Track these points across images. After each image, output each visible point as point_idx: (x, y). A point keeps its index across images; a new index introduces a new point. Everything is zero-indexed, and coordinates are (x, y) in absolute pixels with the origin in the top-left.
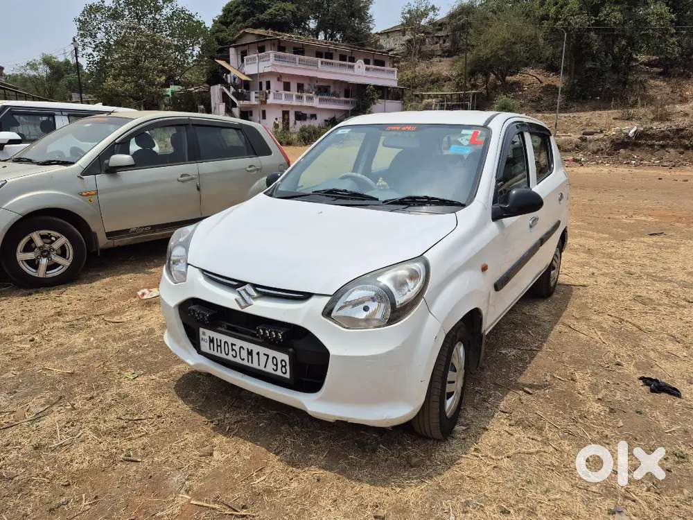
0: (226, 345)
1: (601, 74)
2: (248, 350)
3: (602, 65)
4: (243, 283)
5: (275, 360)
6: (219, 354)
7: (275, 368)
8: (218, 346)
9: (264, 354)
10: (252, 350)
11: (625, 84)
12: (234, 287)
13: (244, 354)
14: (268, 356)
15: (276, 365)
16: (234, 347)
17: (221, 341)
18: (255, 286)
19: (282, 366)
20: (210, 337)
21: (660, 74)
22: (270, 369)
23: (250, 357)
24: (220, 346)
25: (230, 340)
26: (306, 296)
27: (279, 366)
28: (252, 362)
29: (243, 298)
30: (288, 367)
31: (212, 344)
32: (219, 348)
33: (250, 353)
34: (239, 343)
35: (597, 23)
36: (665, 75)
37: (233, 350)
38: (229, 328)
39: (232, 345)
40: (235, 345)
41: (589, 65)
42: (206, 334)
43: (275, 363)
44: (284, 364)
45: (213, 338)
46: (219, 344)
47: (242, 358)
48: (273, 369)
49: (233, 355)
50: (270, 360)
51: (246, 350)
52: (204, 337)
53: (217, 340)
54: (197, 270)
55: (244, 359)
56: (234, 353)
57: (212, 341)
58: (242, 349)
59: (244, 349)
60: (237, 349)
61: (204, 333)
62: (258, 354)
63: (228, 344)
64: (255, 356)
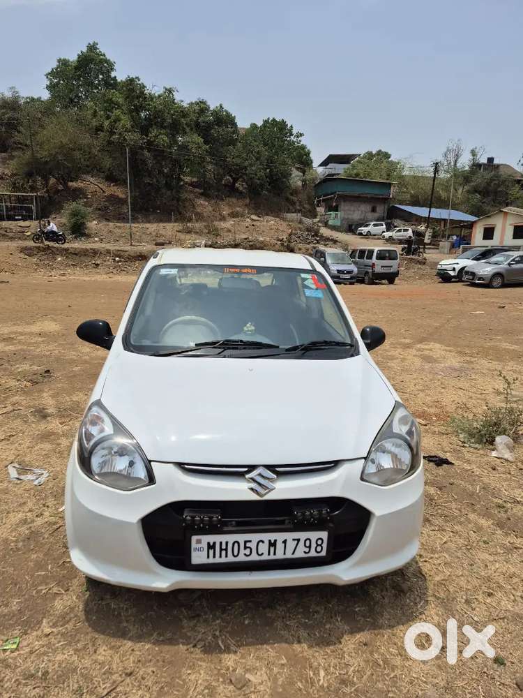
0: (236, 545)
2: (270, 541)
4: (252, 468)
5: (308, 542)
6: (223, 560)
7: (307, 550)
8: (221, 550)
9: (294, 540)
10: (275, 541)
12: (242, 475)
13: (264, 548)
14: (298, 540)
15: (310, 547)
16: (248, 545)
17: (227, 543)
18: (271, 468)
19: (318, 545)
20: (209, 543)
22: (300, 553)
23: (272, 549)
24: (226, 550)
25: (241, 538)
27: (314, 545)
28: (275, 554)
29: (260, 484)
30: (325, 545)
31: (211, 552)
32: (223, 553)
33: (273, 544)
34: (254, 538)
37: (246, 548)
38: (238, 524)
39: (246, 542)
40: (250, 541)
42: (202, 542)
43: (308, 544)
44: (319, 542)
45: (214, 543)
46: (224, 547)
47: (260, 553)
48: (305, 552)
49: (245, 554)
50: (302, 543)
51: (267, 543)
52: (199, 546)
53: (221, 543)
54: (169, 465)
55: (262, 554)
56: (248, 552)
57: (211, 547)
58: (261, 543)
59: (263, 542)
60: (253, 545)
61: (199, 542)
62: (285, 542)
63: (238, 543)
64: (280, 546)
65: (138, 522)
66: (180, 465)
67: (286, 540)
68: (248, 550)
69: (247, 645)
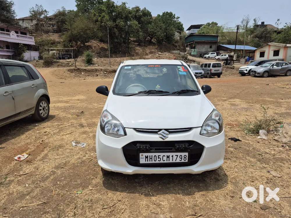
0: (155, 157)
1: (120, 44)
2: (167, 156)
3: (120, 41)
4: (160, 130)
5: (181, 156)
6: (151, 162)
7: (181, 159)
8: (150, 158)
9: (176, 155)
10: (169, 156)
11: (128, 48)
12: (156, 133)
13: (165, 158)
14: (177, 156)
15: (182, 158)
16: (159, 157)
17: (152, 156)
18: (166, 130)
19: (184, 158)
20: (146, 156)
21: (138, 45)
22: (178, 161)
23: (168, 159)
24: (152, 158)
25: (157, 154)
26: (190, 129)
27: (183, 158)
28: (169, 160)
29: (163, 136)
30: (187, 158)
31: (147, 159)
32: (151, 159)
33: (168, 157)
34: (162, 154)
35: (116, 25)
36: (139, 45)
37: (159, 158)
38: (156, 149)
39: (159, 156)
40: (160, 156)
41: (116, 40)
42: (143, 155)
43: (181, 157)
44: (185, 157)
45: (148, 156)
46: (151, 157)
47: (164, 160)
48: (180, 160)
49: (159, 160)
50: (179, 157)
51: (166, 156)
52: (142, 157)
53: (150, 156)
54: (131, 129)
55: (165, 160)
56: (159, 159)
57: (147, 157)
58: (164, 156)
59: (165, 156)
60: (161, 157)
61: (142, 155)
62: (172, 156)
63: (156, 156)
64: (171, 158)
65: (121, 148)
66: (135, 129)
67: (173, 156)
68: (160, 159)
69: (160, 194)
